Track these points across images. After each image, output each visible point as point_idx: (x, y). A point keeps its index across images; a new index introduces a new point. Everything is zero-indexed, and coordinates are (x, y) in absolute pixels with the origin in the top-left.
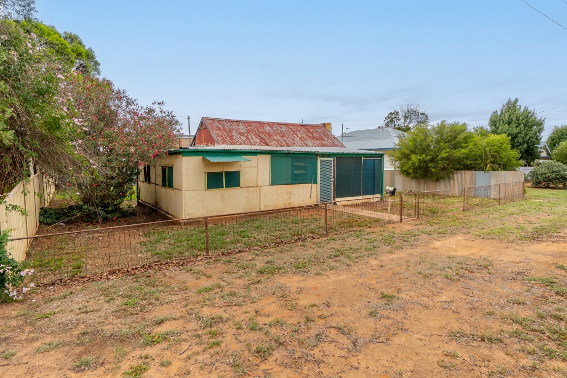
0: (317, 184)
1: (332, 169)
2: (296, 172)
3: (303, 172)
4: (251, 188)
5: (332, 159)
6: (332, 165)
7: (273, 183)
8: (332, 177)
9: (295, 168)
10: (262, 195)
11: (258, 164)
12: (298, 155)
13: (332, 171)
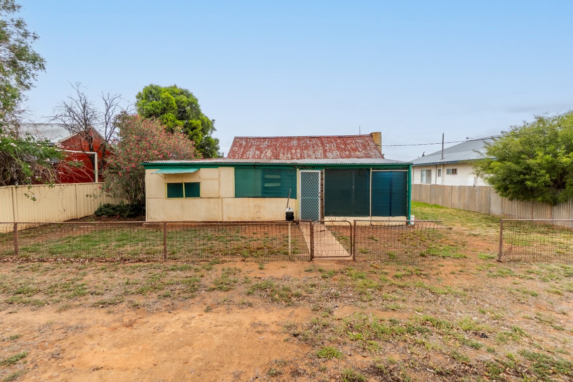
0: (296, 198)
1: (320, 182)
2: (266, 185)
3: (278, 185)
4: (212, 199)
5: (319, 171)
6: (320, 179)
7: (237, 195)
8: (320, 191)
9: (265, 180)
10: (225, 207)
11: (219, 176)
12: (268, 168)
13: (320, 185)
